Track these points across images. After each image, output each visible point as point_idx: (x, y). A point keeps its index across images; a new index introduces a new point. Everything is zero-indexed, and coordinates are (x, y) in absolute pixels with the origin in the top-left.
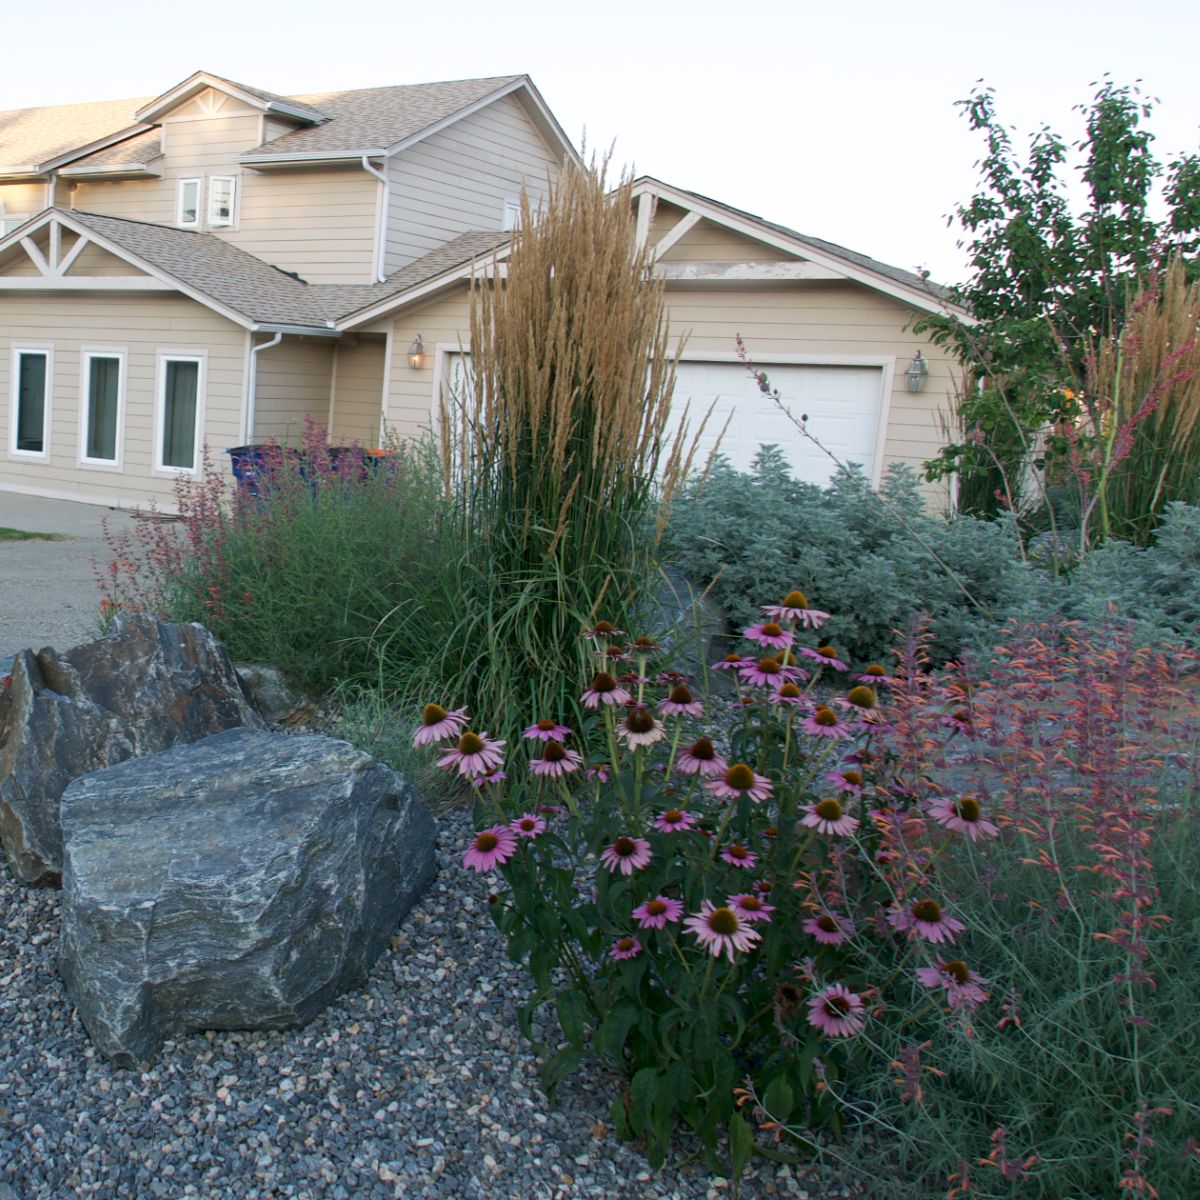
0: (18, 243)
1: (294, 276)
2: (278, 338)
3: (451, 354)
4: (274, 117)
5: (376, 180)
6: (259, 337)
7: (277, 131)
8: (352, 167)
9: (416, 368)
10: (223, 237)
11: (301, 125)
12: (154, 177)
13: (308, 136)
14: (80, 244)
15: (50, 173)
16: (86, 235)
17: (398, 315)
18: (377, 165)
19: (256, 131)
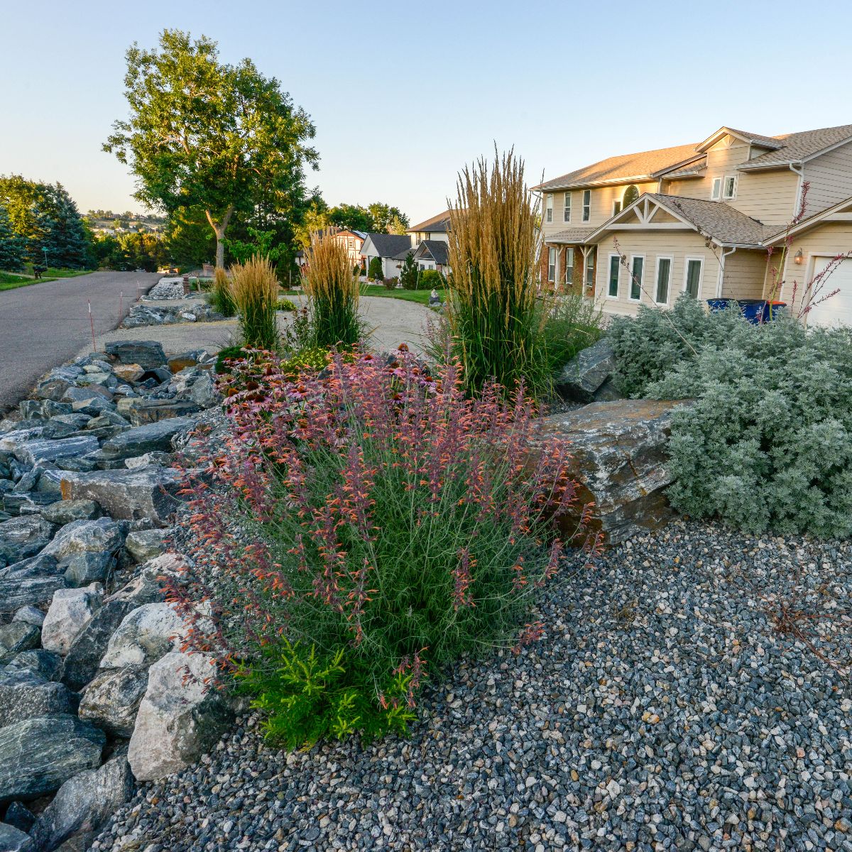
0: (632, 209)
1: (758, 222)
2: (734, 250)
3: (815, 257)
4: (755, 147)
5: (797, 175)
6: (726, 249)
7: (756, 154)
8: (785, 169)
9: (798, 264)
10: (729, 204)
11: (770, 150)
12: (702, 178)
13: (771, 156)
14: (655, 209)
15: (659, 177)
16: (658, 205)
17: (793, 239)
18: (798, 167)
19: (747, 154)
